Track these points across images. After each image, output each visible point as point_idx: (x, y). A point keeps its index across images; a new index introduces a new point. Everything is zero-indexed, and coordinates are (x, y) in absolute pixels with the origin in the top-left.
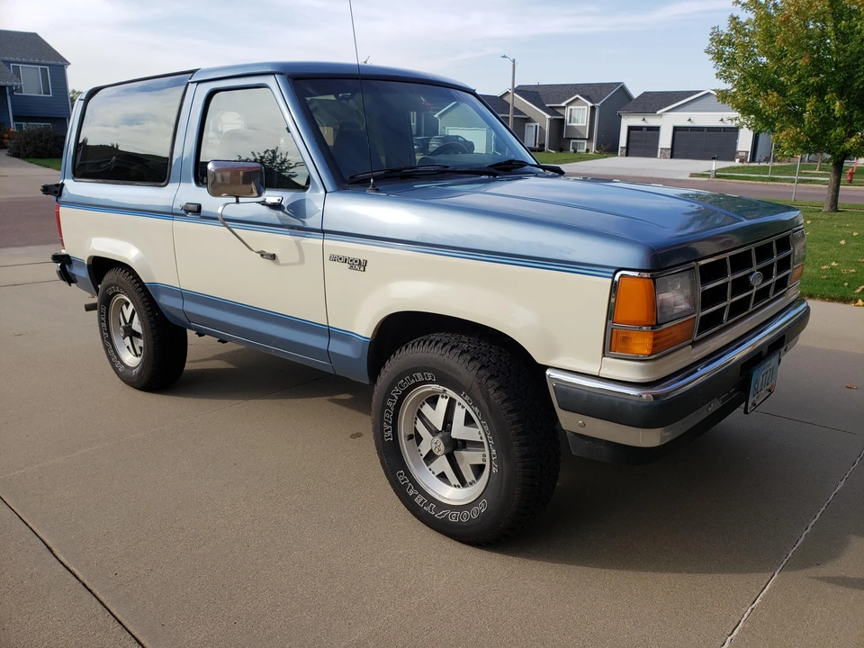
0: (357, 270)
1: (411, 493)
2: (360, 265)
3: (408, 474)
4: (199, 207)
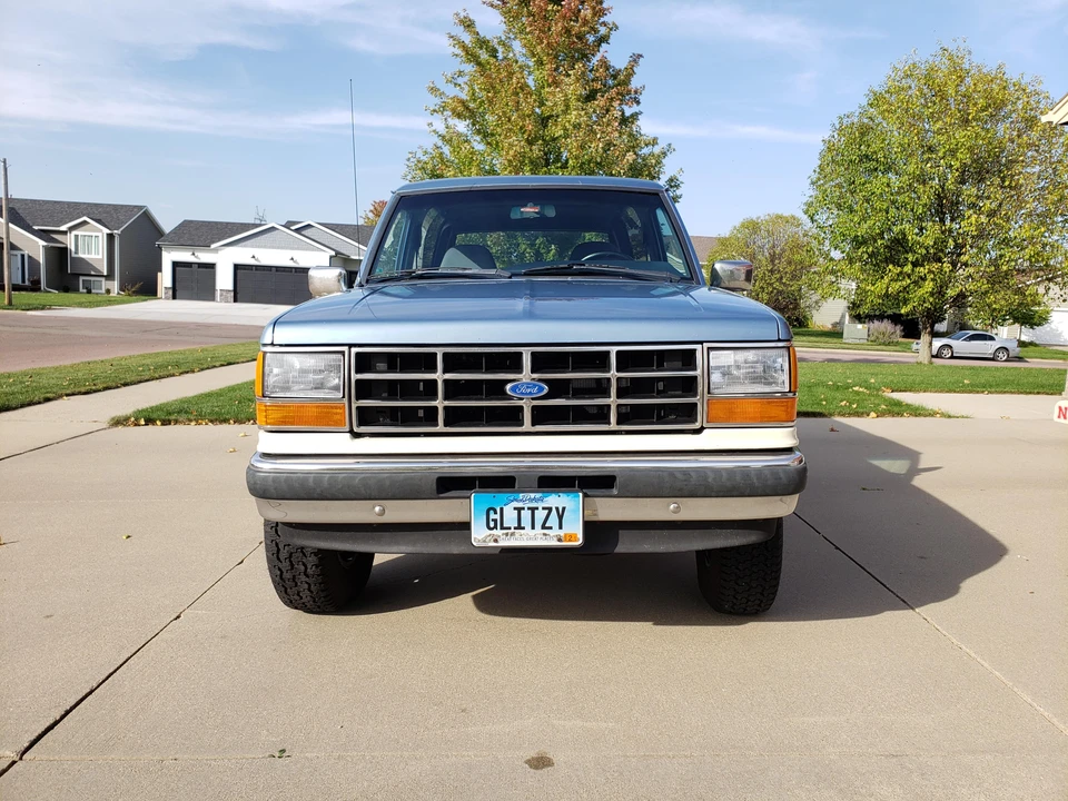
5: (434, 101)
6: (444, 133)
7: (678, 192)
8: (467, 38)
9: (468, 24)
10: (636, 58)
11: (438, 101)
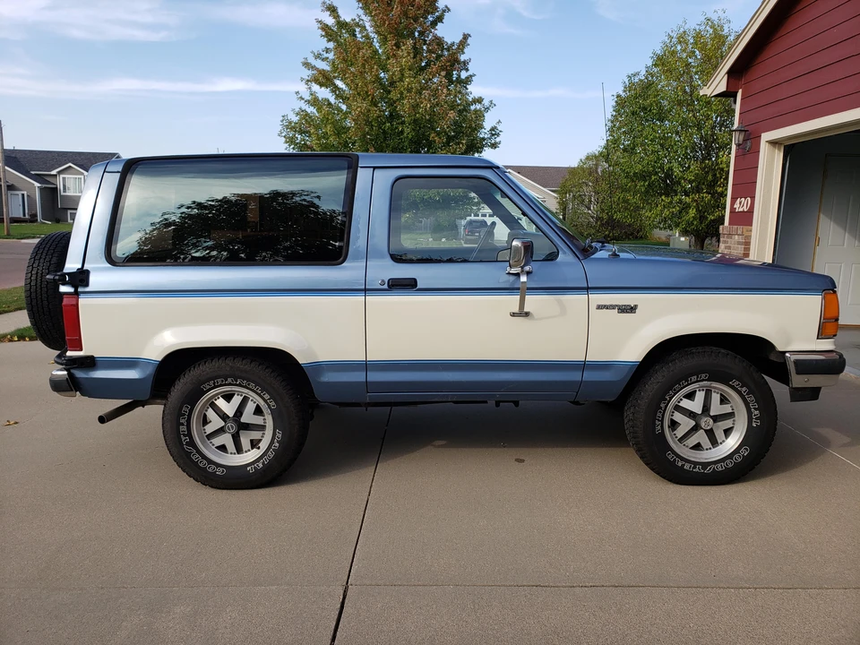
0: (627, 312)
1: (680, 464)
2: (632, 309)
3: (674, 452)
4: (415, 280)
5: (307, 73)
6: (309, 98)
7: (498, 140)
8: (330, 21)
9: (332, 10)
10: (466, 37)
11: (310, 72)
